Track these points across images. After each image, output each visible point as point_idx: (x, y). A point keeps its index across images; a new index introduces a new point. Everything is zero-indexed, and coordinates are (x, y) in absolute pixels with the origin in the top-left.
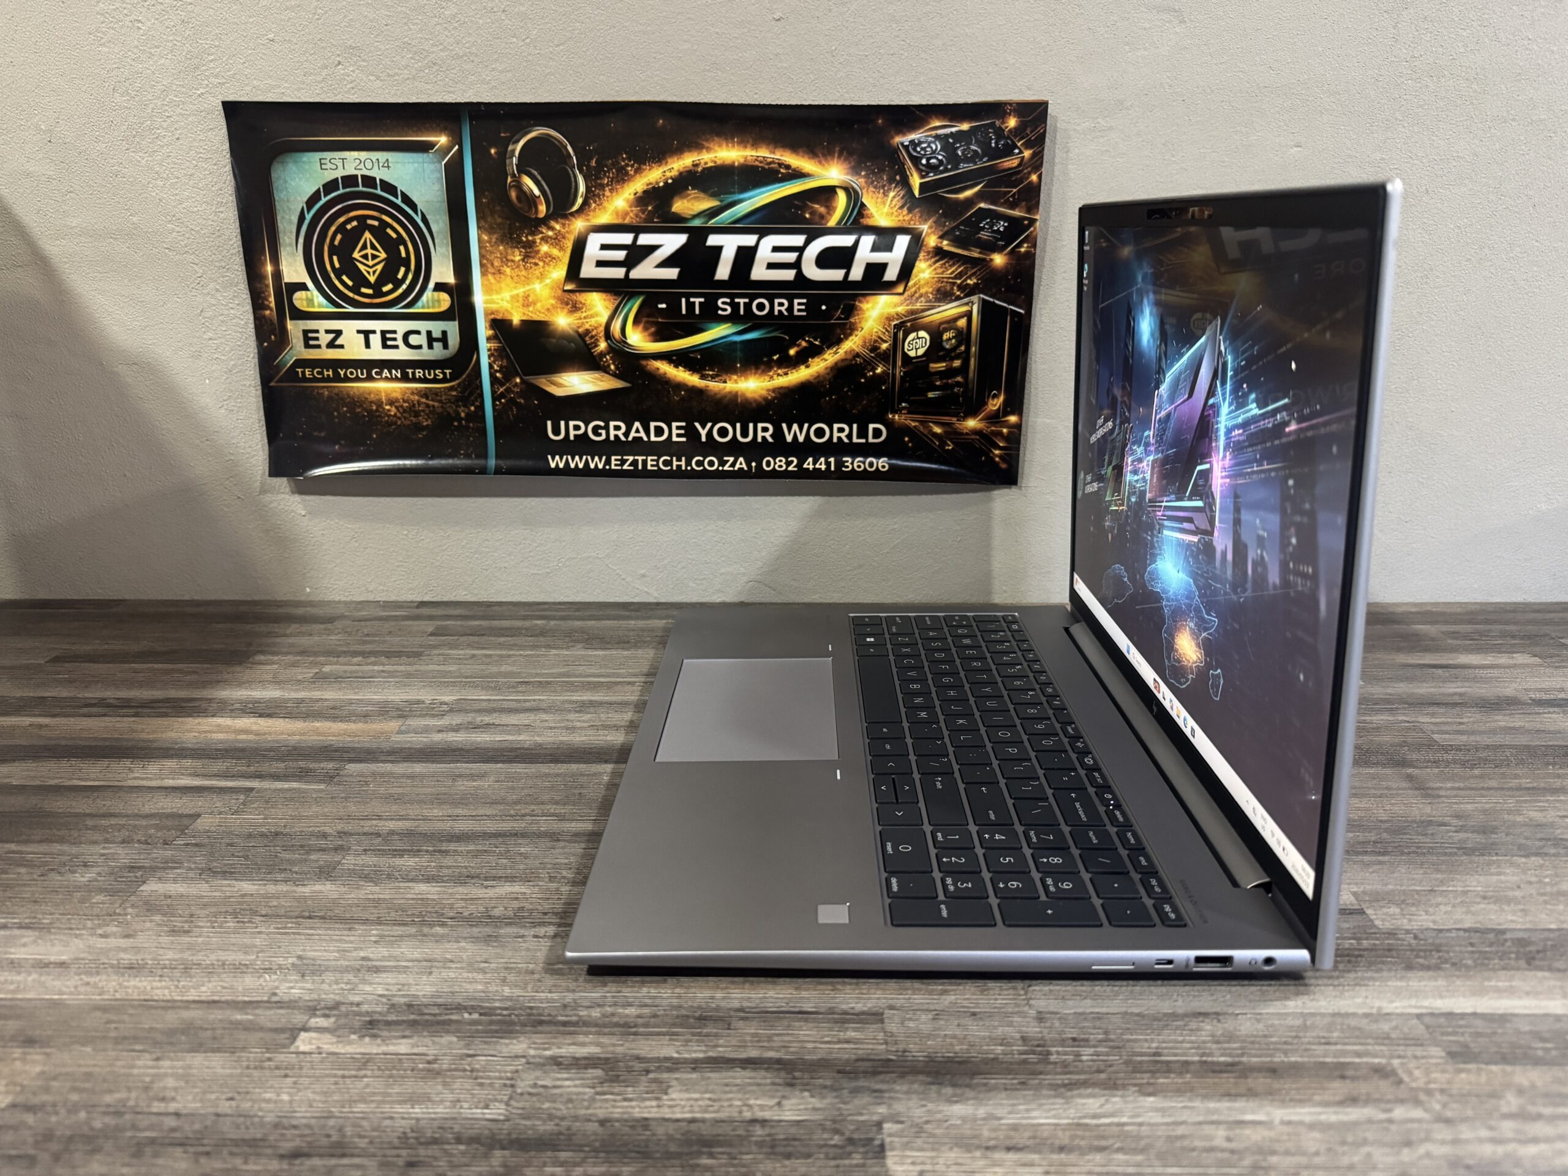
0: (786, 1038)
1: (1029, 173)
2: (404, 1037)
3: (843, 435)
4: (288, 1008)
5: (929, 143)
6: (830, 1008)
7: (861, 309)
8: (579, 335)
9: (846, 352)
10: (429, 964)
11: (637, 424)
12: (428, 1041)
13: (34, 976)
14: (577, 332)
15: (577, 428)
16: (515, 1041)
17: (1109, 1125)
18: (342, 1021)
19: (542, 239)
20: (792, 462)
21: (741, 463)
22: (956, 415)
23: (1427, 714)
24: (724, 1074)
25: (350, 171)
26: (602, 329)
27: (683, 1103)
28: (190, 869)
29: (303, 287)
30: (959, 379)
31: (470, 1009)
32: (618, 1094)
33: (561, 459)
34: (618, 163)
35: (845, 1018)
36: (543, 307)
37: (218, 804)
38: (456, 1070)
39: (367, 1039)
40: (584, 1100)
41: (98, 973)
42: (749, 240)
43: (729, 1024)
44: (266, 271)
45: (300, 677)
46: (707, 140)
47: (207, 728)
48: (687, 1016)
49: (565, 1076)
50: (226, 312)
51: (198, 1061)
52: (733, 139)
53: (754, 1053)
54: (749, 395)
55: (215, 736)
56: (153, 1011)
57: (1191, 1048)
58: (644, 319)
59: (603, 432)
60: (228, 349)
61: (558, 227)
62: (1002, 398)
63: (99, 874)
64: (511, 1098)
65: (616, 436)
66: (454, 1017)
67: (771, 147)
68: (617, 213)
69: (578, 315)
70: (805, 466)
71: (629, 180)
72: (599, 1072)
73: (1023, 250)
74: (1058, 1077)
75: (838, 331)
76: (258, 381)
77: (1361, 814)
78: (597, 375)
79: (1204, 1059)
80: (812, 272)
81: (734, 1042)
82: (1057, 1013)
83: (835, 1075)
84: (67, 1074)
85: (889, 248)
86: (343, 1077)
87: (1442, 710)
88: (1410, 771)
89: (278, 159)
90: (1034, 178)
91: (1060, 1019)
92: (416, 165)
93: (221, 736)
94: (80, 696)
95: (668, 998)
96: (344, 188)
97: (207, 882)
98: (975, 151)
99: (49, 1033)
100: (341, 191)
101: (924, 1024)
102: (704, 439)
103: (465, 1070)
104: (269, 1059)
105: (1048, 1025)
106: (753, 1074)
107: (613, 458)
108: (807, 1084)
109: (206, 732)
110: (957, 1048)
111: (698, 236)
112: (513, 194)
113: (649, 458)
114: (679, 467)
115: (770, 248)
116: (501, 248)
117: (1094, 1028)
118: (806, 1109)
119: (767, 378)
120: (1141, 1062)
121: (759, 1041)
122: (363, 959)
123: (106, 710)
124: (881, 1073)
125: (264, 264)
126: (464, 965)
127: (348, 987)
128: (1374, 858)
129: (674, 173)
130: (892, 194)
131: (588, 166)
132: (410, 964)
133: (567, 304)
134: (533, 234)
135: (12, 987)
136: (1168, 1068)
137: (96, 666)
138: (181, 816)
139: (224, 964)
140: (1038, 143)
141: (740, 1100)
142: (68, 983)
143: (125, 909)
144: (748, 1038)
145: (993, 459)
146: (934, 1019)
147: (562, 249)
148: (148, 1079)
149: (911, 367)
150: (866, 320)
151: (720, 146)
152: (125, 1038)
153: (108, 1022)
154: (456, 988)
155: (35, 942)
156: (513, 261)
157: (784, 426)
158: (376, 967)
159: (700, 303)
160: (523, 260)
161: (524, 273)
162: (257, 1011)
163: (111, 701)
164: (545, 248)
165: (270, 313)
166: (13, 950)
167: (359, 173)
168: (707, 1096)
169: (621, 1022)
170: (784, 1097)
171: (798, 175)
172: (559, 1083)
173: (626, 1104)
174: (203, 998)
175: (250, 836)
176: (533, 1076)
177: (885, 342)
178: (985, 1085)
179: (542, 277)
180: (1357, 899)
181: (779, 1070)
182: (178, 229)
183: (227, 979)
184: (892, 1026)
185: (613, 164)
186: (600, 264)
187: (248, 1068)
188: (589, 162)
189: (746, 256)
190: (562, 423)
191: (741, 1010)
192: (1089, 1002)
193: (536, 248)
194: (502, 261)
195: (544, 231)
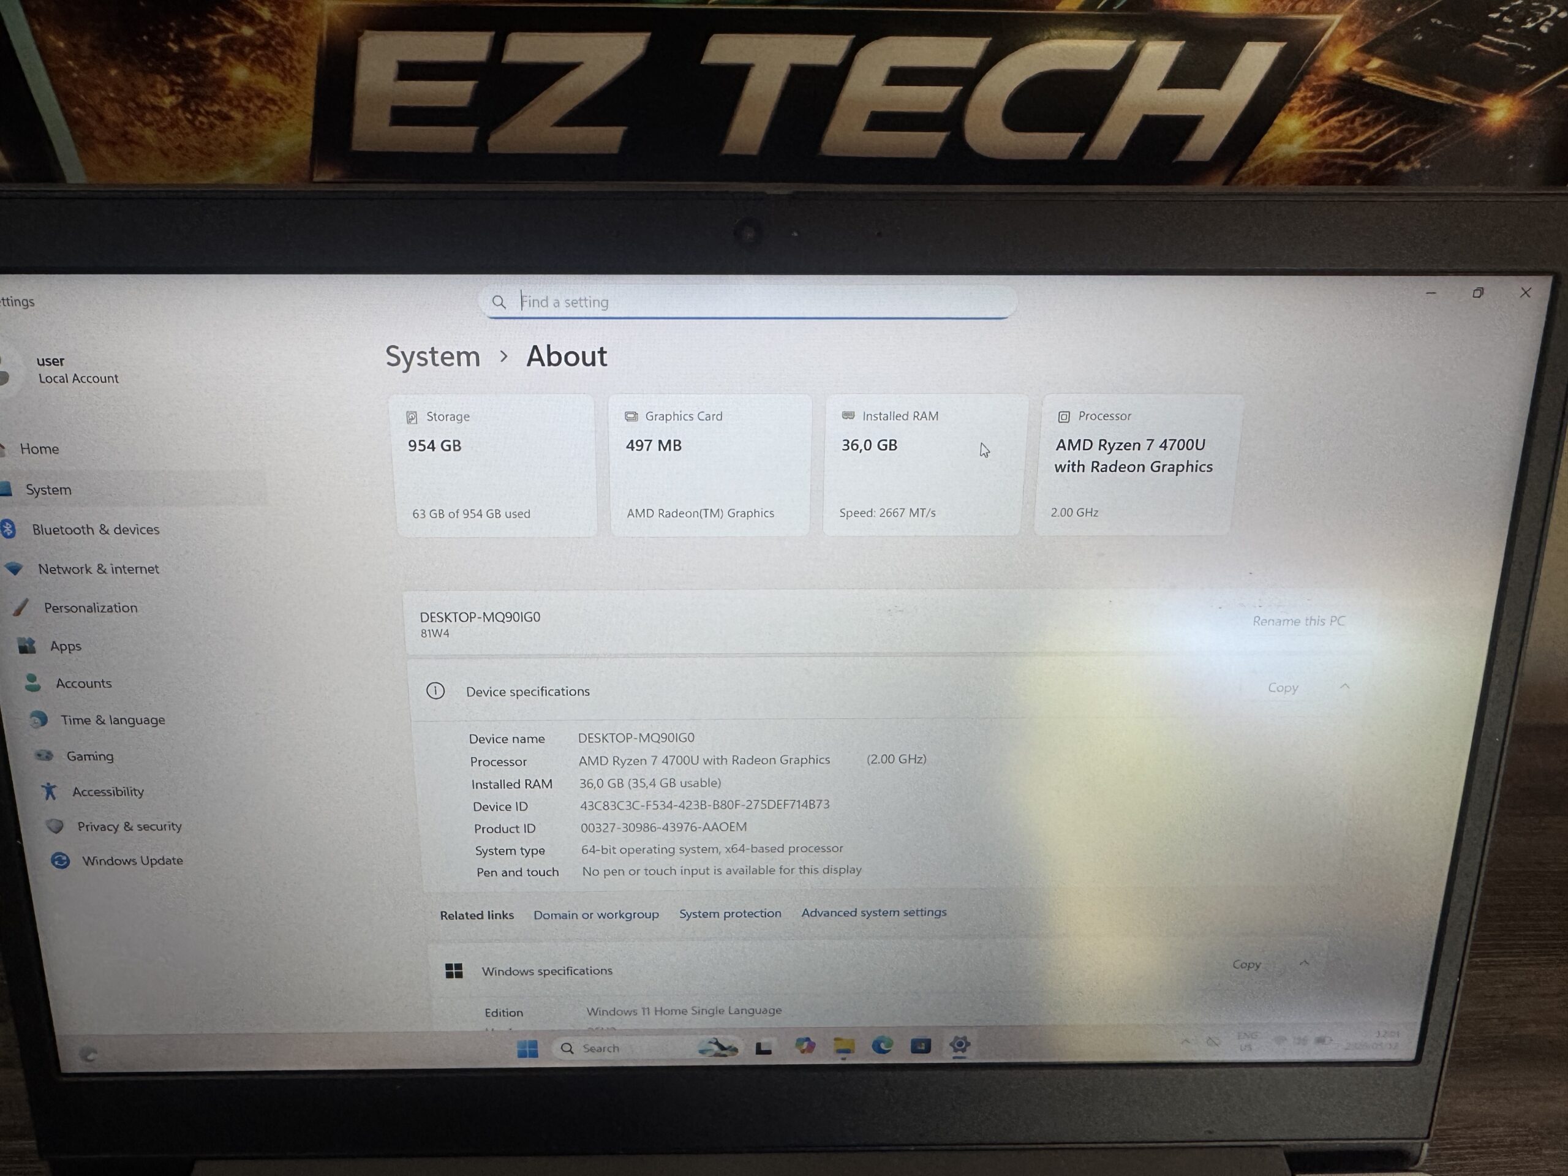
19: (226, 46)
164: (240, 73)
193: (217, 75)
194: (126, 110)
195: (229, 26)
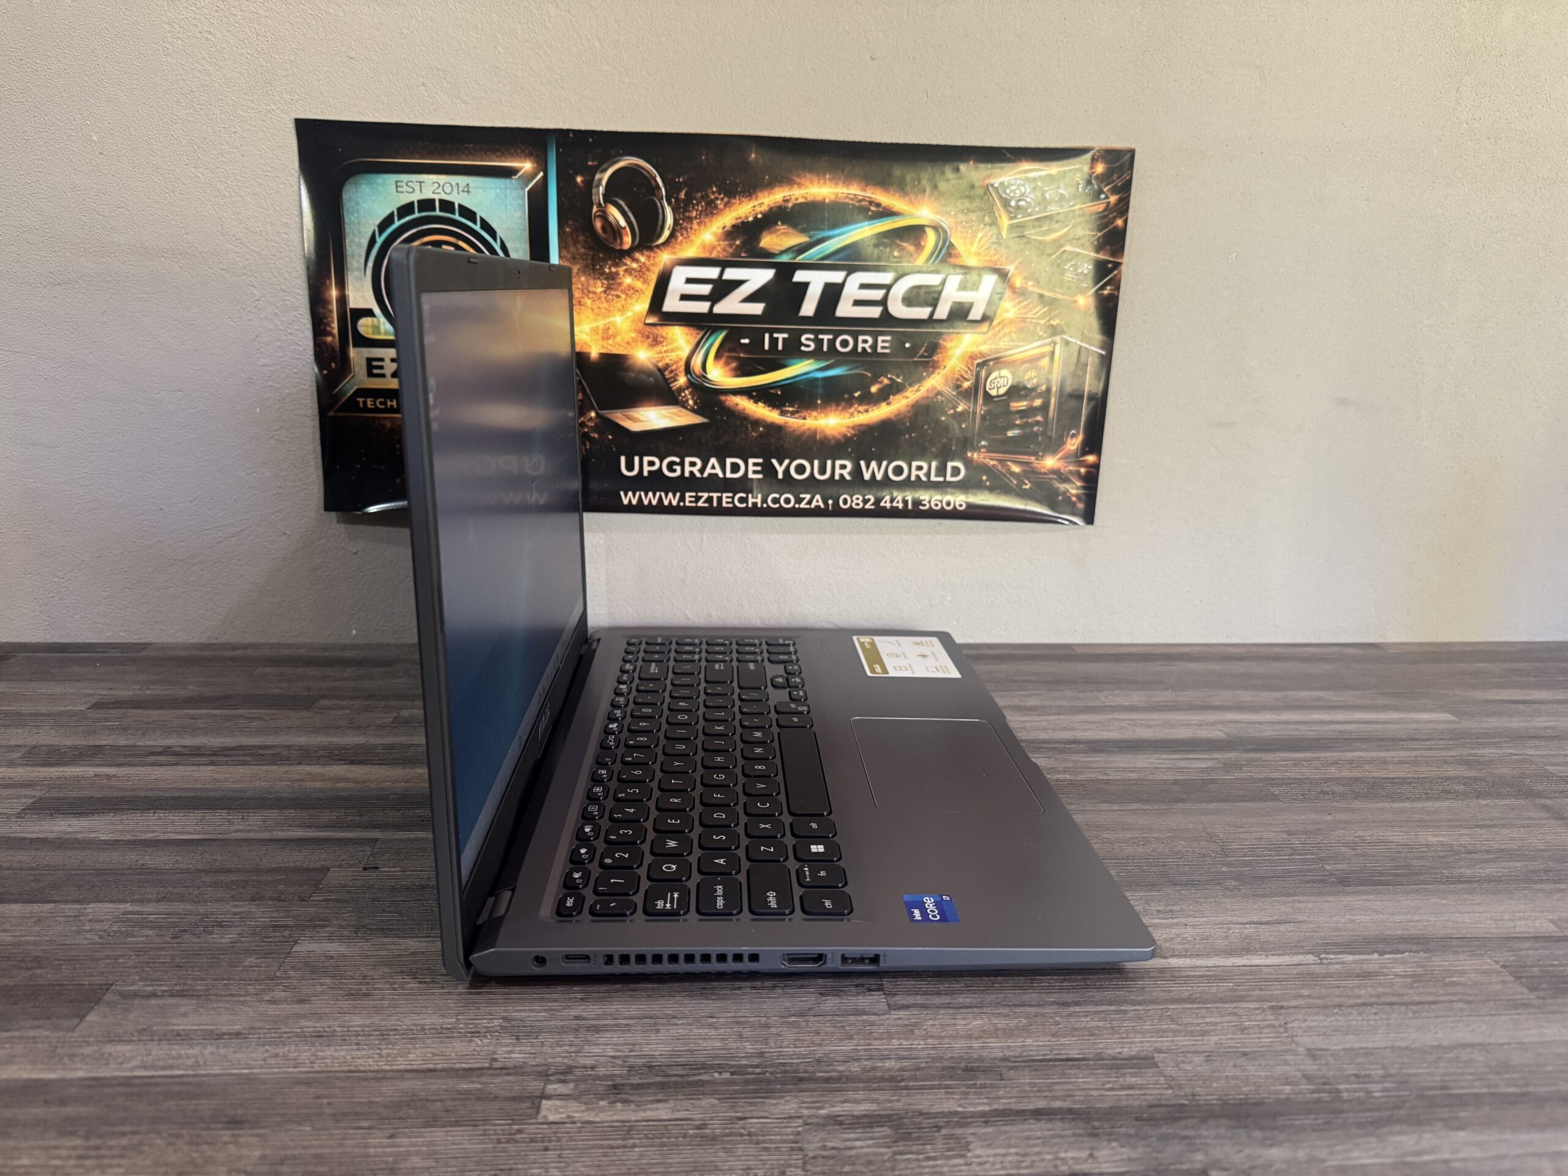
0: (1067, 1087)
1: (1114, 218)
2: (659, 1101)
3: (921, 474)
4: (516, 1074)
5: (1019, 186)
6: (1097, 1054)
7: (945, 348)
8: (659, 370)
9: (928, 390)
10: (652, 1021)
11: (713, 461)
12: (686, 1103)
13: (209, 1050)
14: (657, 366)
15: (651, 463)
16: (782, 1101)
17: (1434, 1162)
18: (583, 1087)
19: (626, 271)
20: (869, 500)
21: (818, 501)
22: (1034, 454)
23: (1531, 747)
24: (1019, 1127)
25: (427, 195)
26: (682, 364)
27: (991, 1159)
28: (342, 927)
29: (369, 313)
30: (1039, 418)
31: (720, 1068)
32: (918, 1153)
33: (634, 495)
34: (707, 196)
35: (1118, 1064)
36: (622, 340)
37: (345, 857)
38: (731, 1134)
39: (619, 1105)
40: (884, 1161)
41: (284, 1045)
42: (837, 277)
43: (1001, 1075)
44: (330, 296)
45: (379, 722)
46: (799, 176)
47: (298, 777)
48: (953, 1068)
49: (853, 1136)
50: (284, 338)
51: (438, 1135)
52: (824, 175)
53: (1041, 1104)
54: (829, 432)
55: (309, 784)
56: (365, 1083)
57: (1475, 1080)
58: (726, 354)
59: (678, 468)
60: (283, 376)
61: (643, 259)
62: (1080, 438)
63: (239, 934)
64: (805, 1163)
65: (691, 473)
66: (705, 1077)
67: (863, 184)
68: (704, 247)
69: (658, 348)
70: (882, 504)
71: (717, 213)
72: (886, 1131)
73: (1106, 292)
74: (1360, 1115)
75: (921, 368)
76: (316, 411)
77: (1519, 843)
78: (674, 409)
79: (1493, 1090)
80: (898, 309)
81: (1014, 1093)
82: (1327, 1050)
83: (1134, 1122)
84: (294, 1157)
85: (975, 287)
86: (611, 1147)
87: (1543, 743)
88: (1543, 801)
89: (352, 180)
90: (1119, 222)
91: (1332, 1055)
92: (498, 191)
93: (318, 785)
94: (140, 743)
95: (923, 1049)
96: (419, 211)
97: (367, 940)
98: (1062, 195)
99: (255, 1111)
100: (417, 215)
101: (1196, 1064)
102: (780, 476)
103: (741, 1135)
104: (520, 1131)
105: (1323, 1061)
106: (1049, 1126)
107: (688, 494)
108: (1110, 1134)
109: (298, 780)
110: (1245, 1089)
111: (785, 271)
112: (598, 224)
113: (725, 495)
114: (755, 504)
115: (857, 285)
116: (583, 279)
117: (1371, 1064)
118: (1122, 1160)
119: (847, 415)
120: (1433, 1096)
121: (1039, 1091)
122: (577, 1018)
123: (177, 759)
124: (1181, 1118)
125: (329, 288)
126: (690, 1021)
127: (573, 1049)
128: (1552, 886)
129: (765, 208)
130: (980, 235)
131: (677, 199)
132: (632, 1022)
133: (648, 337)
134: (617, 265)
135: (190, 1062)
136: (1461, 1102)
137: (145, 712)
138: (307, 870)
139: (423, 1029)
140: (1124, 190)
141: (1049, 1153)
142: (254, 1055)
143: (286, 972)
144: (1027, 1088)
145: (1069, 498)
146: (1207, 1061)
147: (645, 281)
148: (391, 1159)
149: (991, 406)
150: (950, 358)
151: (811, 182)
152: (344, 1114)
153: (319, 1097)
154: (692, 1046)
155: (196, 1011)
156: (594, 293)
157: (862, 463)
158: (594, 1026)
159: (784, 339)
160: (605, 292)
161: (605, 305)
162: (483, 1079)
163: (178, 749)
164: (628, 280)
165: (332, 339)
166: (174, 1021)
167: (437, 197)
168: (1013, 1150)
169: (886, 1075)
170: (1092, 1148)
171: (887, 213)
172: (849, 1144)
173: (931, 1163)
174: (415, 1067)
175: (393, 889)
176: (817, 1139)
177: (967, 380)
178: (1291, 1126)
179: (623, 310)
180: (1557, 927)
181: (1074, 1119)
182: (237, 250)
183: (435, 1045)
184: (1170, 1071)
185: (702, 197)
186: (684, 297)
187: (499, 1141)
188: (678, 194)
189: (832, 293)
190: (637, 459)
191: (1005, 1059)
192: (1351, 1037)
193: (619, 281)
194: (583, 293)
195: (628, 263)
